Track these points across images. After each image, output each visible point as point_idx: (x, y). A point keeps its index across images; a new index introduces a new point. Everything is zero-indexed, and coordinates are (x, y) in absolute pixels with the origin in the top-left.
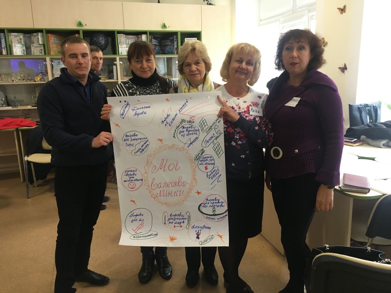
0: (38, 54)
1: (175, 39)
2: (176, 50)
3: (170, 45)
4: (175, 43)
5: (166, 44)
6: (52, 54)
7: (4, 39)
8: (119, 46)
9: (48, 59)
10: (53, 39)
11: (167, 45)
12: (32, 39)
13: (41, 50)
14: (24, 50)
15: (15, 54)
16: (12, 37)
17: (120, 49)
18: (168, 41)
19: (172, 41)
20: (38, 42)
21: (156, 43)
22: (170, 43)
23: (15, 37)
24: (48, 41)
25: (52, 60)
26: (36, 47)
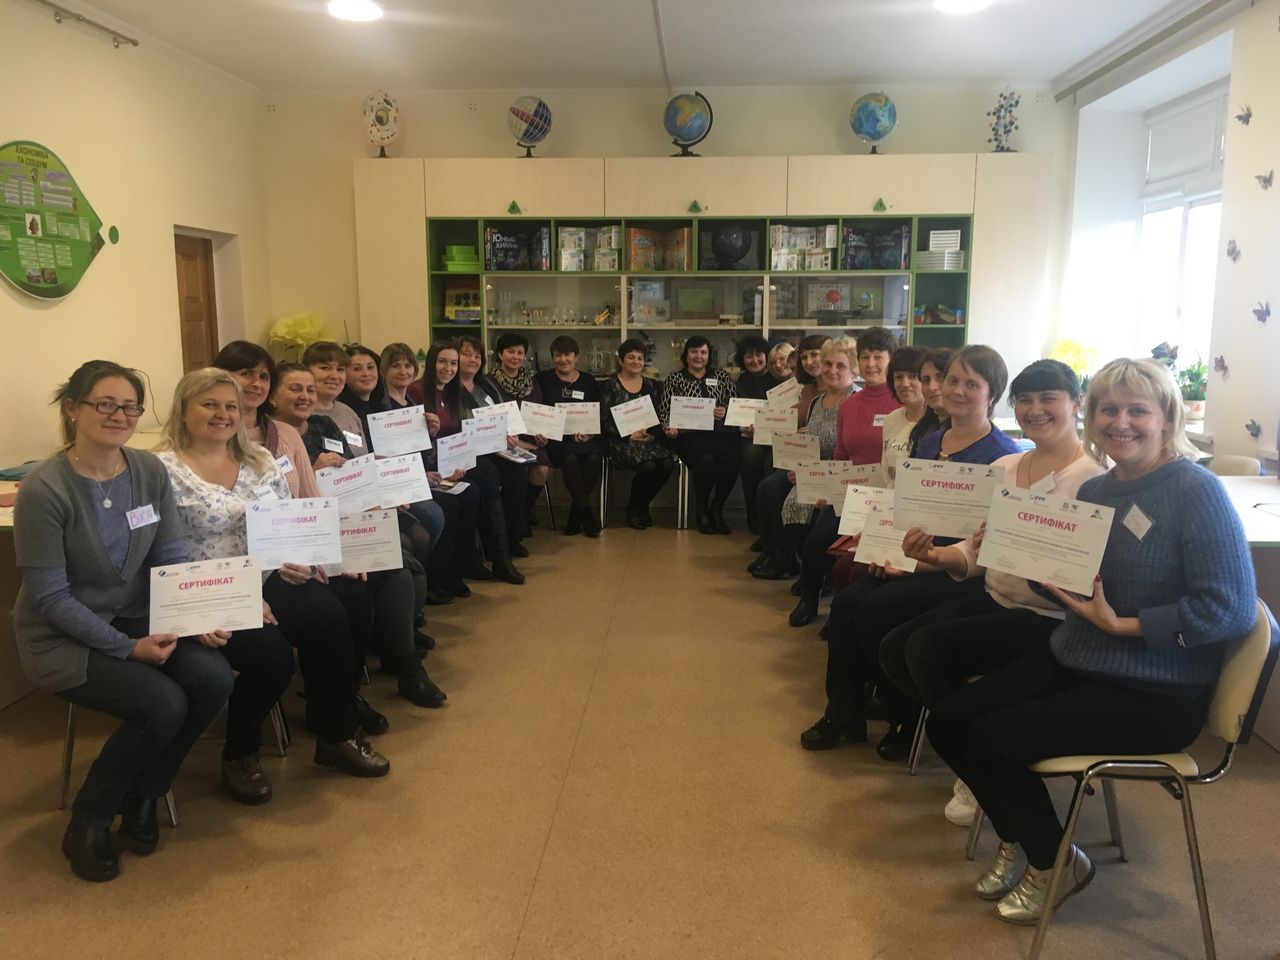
0: (607, 268)
1: (904, 235)
2: (905, 260)
3: (893, 247)
4: (904, 243)
5: (885, 244)
6: (632, 269)
7: (547, 240)
8: (773, 252)
9: (624, 279)
10: (637, 239)
11: (886, 248)
12: (599, 239)
13: (614, 260)
14: (580, 261)
15: (563, 269)
16: (564, 234)
17: (774, 259)
18: (889, 238)
19: (898, 239)
20: (610, 244)
21: (860, 244)
22: (893, 244)
23: (571, 235)
24: (627, 242)
25: (630, 282)
26: (604, 255)
